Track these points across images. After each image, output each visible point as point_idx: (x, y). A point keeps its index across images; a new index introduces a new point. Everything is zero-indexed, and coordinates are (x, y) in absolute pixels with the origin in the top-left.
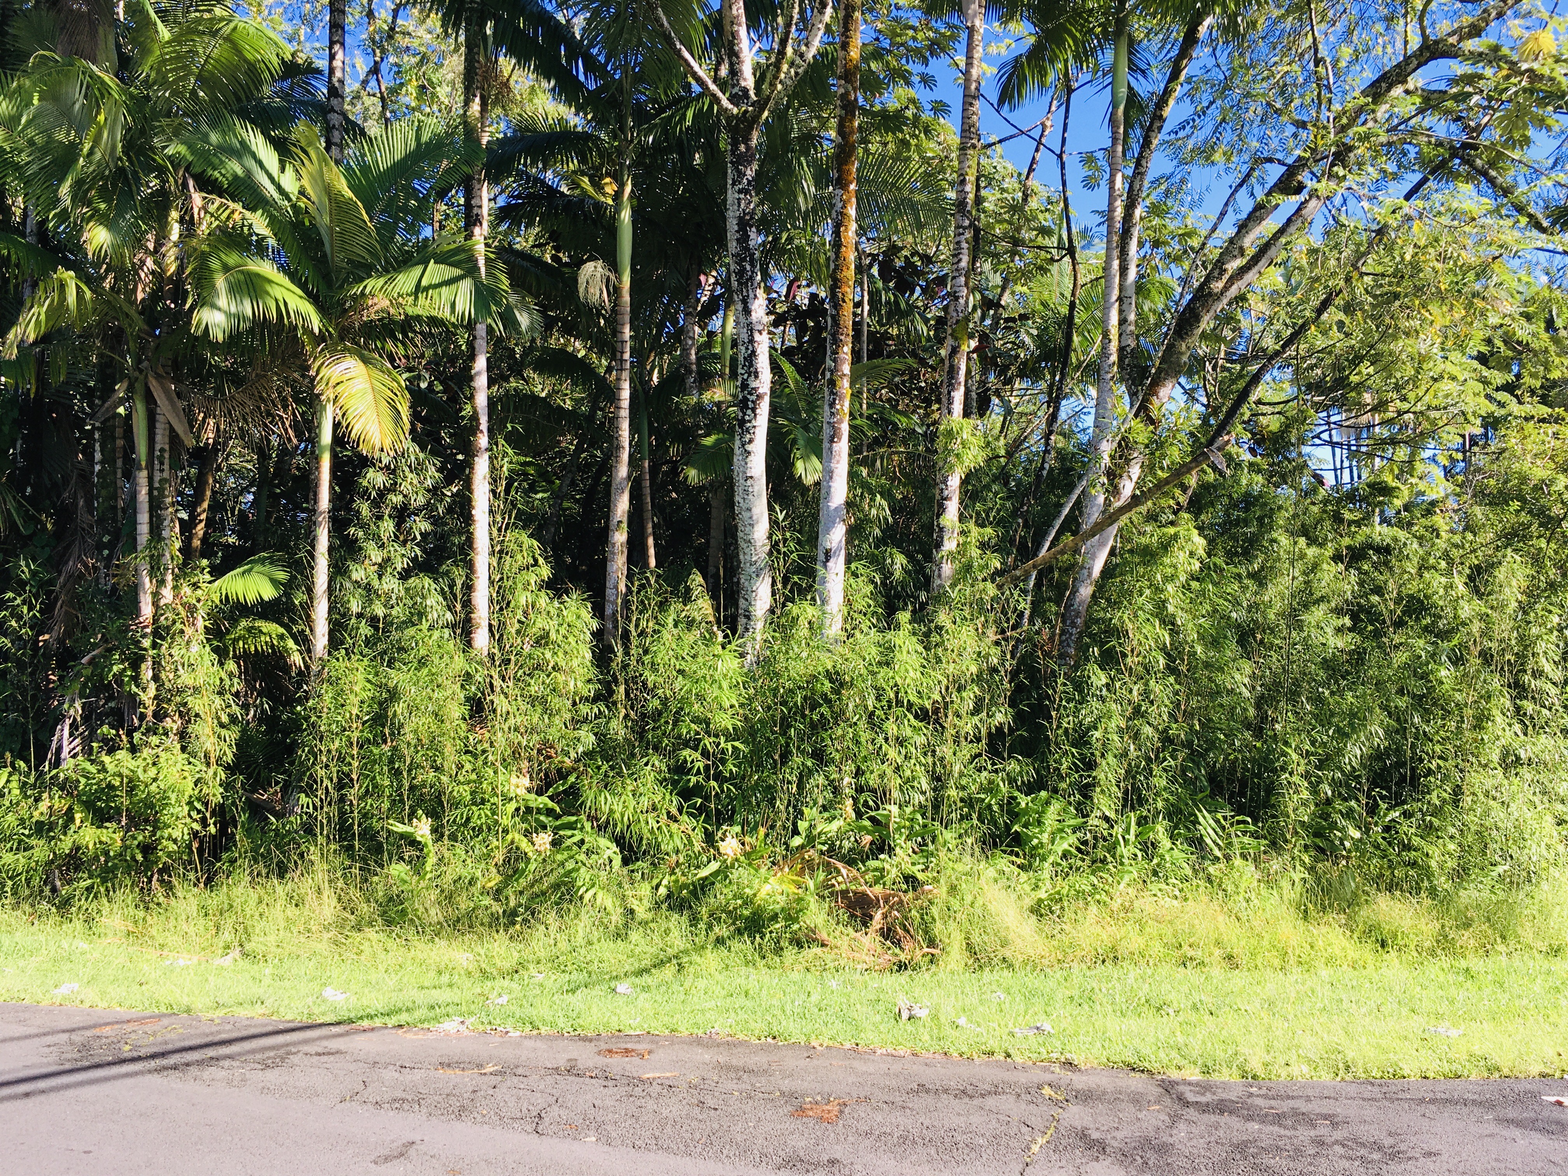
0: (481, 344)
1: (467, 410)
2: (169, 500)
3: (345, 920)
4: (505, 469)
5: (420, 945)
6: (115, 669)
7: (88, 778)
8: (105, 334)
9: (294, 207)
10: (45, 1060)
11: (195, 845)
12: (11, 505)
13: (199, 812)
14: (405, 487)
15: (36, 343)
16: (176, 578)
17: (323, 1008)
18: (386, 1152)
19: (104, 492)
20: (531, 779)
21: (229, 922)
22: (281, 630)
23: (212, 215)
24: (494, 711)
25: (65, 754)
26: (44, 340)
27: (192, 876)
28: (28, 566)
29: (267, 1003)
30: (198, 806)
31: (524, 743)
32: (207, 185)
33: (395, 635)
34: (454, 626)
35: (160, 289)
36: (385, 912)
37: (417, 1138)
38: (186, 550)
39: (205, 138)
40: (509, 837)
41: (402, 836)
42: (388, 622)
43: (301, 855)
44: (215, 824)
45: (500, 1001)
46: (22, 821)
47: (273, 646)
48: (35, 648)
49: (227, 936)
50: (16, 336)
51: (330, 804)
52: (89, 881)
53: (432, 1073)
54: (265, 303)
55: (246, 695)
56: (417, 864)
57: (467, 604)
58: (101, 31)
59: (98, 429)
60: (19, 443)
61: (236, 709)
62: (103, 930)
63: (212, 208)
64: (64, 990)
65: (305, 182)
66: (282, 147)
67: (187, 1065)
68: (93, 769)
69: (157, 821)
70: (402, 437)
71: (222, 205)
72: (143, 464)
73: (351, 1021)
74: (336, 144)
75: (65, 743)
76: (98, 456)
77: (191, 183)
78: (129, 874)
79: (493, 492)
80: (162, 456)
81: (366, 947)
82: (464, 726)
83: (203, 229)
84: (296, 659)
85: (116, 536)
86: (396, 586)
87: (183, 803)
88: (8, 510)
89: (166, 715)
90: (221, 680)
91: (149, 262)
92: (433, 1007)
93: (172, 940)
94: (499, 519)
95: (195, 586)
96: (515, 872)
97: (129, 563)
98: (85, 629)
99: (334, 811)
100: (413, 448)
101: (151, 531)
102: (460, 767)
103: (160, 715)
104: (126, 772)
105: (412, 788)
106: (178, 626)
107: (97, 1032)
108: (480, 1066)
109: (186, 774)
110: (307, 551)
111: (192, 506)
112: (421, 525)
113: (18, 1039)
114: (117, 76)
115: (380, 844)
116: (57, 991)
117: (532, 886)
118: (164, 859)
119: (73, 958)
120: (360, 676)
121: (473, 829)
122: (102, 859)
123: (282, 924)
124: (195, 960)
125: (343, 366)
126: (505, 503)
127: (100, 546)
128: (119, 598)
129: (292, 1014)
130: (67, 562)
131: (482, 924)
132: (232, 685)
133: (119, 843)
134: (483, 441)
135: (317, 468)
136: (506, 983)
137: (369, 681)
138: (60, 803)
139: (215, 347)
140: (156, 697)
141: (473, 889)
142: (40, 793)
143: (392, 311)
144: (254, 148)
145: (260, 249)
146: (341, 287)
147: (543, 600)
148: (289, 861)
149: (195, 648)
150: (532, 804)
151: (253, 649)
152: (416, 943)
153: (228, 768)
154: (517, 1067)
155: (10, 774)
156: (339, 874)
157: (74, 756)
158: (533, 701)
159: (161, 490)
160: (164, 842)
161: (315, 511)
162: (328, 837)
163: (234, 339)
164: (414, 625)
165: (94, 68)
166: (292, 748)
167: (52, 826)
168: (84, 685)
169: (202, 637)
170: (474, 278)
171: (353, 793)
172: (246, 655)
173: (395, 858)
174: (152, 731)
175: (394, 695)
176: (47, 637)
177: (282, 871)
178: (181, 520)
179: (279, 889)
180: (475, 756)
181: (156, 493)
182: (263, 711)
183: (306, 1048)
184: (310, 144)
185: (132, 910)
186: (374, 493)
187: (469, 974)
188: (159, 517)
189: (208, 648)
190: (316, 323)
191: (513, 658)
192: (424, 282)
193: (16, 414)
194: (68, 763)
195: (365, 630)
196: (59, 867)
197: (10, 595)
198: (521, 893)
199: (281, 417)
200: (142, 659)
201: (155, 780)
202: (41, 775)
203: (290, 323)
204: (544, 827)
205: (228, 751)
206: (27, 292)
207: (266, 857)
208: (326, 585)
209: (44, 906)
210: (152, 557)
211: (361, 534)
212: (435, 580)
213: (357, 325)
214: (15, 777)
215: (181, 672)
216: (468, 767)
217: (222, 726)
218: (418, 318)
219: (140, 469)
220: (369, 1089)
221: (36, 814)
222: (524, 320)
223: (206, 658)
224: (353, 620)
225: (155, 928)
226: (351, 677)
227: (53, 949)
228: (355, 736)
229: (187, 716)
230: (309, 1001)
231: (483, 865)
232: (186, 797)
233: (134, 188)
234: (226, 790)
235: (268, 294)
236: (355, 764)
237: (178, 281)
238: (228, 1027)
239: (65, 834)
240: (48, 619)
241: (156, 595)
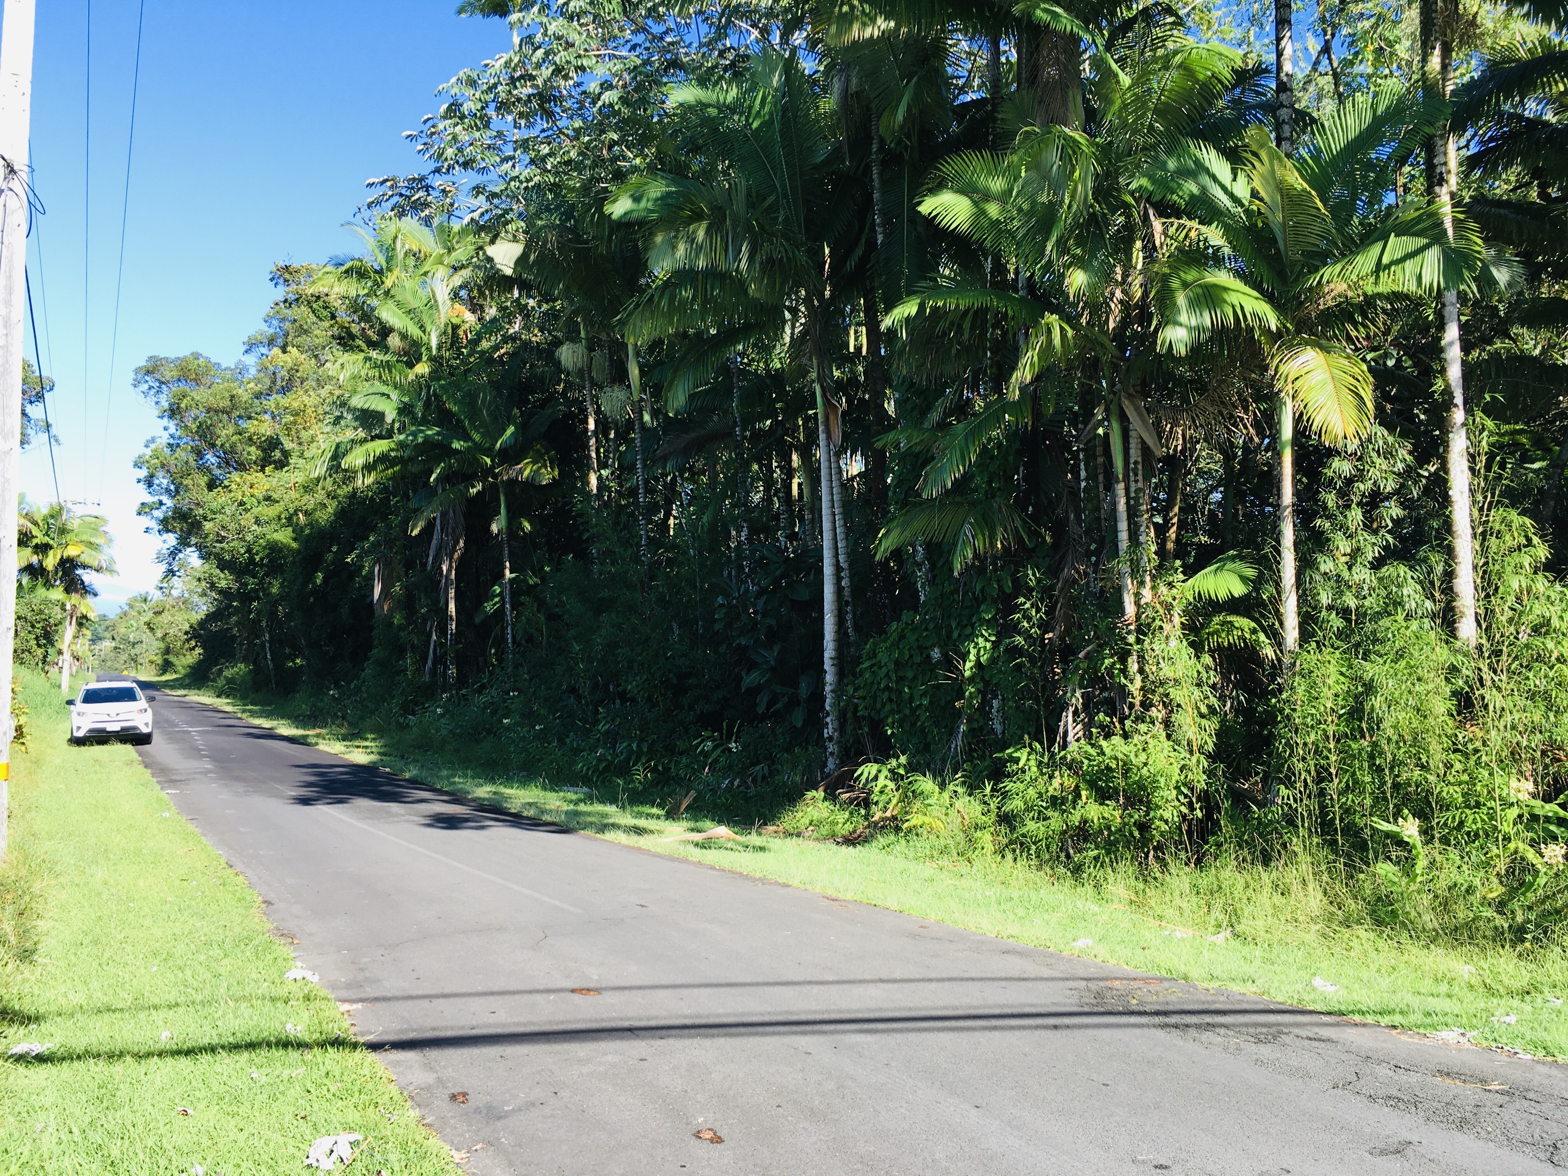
0: (1451, 311)
1: (1439, 385)
2: (1144, 507)
3: (1332, 914)
4: (1484, 443)
5: (1415, 950)
6: (1107, 661)
7: (1090, 760)
8: (1084, 365)
9: (1247, 211)
10: (1069, 1001)
11: (1184, 828)
12: (1018, 523)
13: (1186, 796)
14: (1374, 474)
15: (1031, 383)
16: (1153, 578)
17: (1312, 996)
18: (1382, 1145)
19: (1089, 506)
20: (1536, 783)
21: (1219, 902)
22: (1253, 624)
23: (1172, 238)
24: (1486, 707)
25: (1070, 738)
26: (1037, 379)
27: (1183, 855)
28: (1034, 574)
29: (1258, 982)
30: (1185, 790)
31: (1525, 743)
32: (1167, 210)
33: (1369, 627)
34: (1433, 616)
35: (1128, 315)
36: (1374, 911)
37: (1415, 1139)
38: (1161, 552)
39: (1163, 166)
40: (1512, 846)
41: (1387, 835)
42: (1362, 615)
43: (1284, 845)
44: (1201, 809)
45: (1507, 1019)
46: (1040, 795)
47: (1245, 640)
48: (1043, 645)
49: (1217, 914)
50: (1017, 379)
51: (1309, 796)
52: (1096, 852)
53: (1430, 1079)
54: (1222, 311)
55: (1223, 686)
56: (1407, 864)
57: (1449, 591)
58: (1071, 94)
59: (1082, 450)
60: (1022, 468)
61: (1213, 701)
62: (1109, 897)
63: (1172, 231)
64: (1080, 944)
65: (1257, 184)
66: (1234, 157)
67: (1187, 1026)
68: (1093, 752)
69: (1149, 802)
70: (1367, 423)
71: (1180, 226)
72: (1121, 477)
73: (1342, 1014)
74: (1286, 139)
75: (1070, 728)
76: (1083, 474)
77: (1151, 212)
78: (1129, 849)
79: (1472, 470)
80: (1136, 468)
81: (1355, 943)
82: (1450, 722)
83: (1163, 254)
84: (1269, 652)
85: (1101, 544)
86: (1367, 577)
87: (1171, 787)
88: (1016, 527)
89: (1152, 705)
90: (1198, 671)
91: (1118, 294)
92: (1429, 1014)
93: (1170, 913)
94: (1480, 498)
95: (1170, 585)
96: (1521, 885)
97: (1113, 568)
98: (1080, 628)
99: (1314, 804)
100: (1381, 431)
101: (1130, 538)
102: (1449, 766)
103: (1146, 705)
104: (1120, 756)
105: (1396, 786)
106: (1158, 623)
107: (1109, 984)
108: (1483, 1081)
109: (1172, 760)
110: (1272, 547)
111: (1165, 510)
112: (1393, 510)
113: (1046, 979)
114: (1085, 131)
115: (1365, 842)
116: (1074, 944)
117: (1543, 902)
118: (1158, 837)
119: (1086, 917)
120: (1332, 669)
121: (1468, 834)
122: (1106, 833)
123: (1270, 911)
124: (1191, 935)
125: (1302, 358)
126: (1486, 478)
127: (1089, 554)
128: (1107, 599)
129: (1282, 996)
130: (1063, 570)
131: (1484, 937)
132: (1209, 678)
133: (1119, 820)
134: (1458, 416)
135: (1280, 464)
136: (1516, 1002)
137: (1342, 674)
138: (1070, 782)
139: (1179, 360)
140: (1142, 689)
141: (1471, 898)
142: (1053, 771)
143: (1350, 294)
144: (1207, 164)
145: (1217, 260)
146: (1297, 280)
147: (1541, 584)
148: (1273, 850)
149: (1174, 643)
150: (1537, 811)
151: (1226, 644)
152: (1409, 947)
153: (1209, 756)
154: (1528, 1090)
155: (1029, 754)
156: (1324, 868)
157: (1078, 740)
158: (1532, 696)
159: (1136, 499)
160: (1157, 823)
161: (1279, 506)
162: (1310, 830)
163: (1196, 350)
164: (1390, 615)
165: (1066, 130)
166: (1269, 740)
167: (1064, 800)
168: (1082, 677)
169: (1179, 633)
170: (1441, 245)
171: (1333, 787)
172: (1220, 647)
173: (1381, 857)
174: (1140, 719)
175: (1370, 688)
176: (1051, 635)
177: (1266, 860)
178: (1156, 525)
179: (1264, 876)
180: (1466, 756)
181: (1132, 502)
182: (1240, 702)
183: (1296, 1031)
184: (1262, 146)
185: (1133, 882)
186: (1339, 483)
187: (1471, 987)
188: (1136, 523)
189: (1185, 643)
190: (1273, 321)
191: (1504, 649)
192: (1385, 260)
193: (1017, 445)
194: (1073, 746)
195: (1337, 622)
196: (1071, 837)
197: (1022, 600)
198: (1530, 908)
199: (1242, 419)
200: (1128, 653)
201: (1145, 764)
202: (1052, 756)
203: (1247, 326)
204: (1555, 838)
205: (1209, 741)
206: (1022, 339)
207: (1250, 844)
208: (1293, 580)
209: (1061, 870)
210: (1131, 560)
211: (1327, 525)
212: (1411, 568)
213: (1313, 314)
214: (1033, 757)
215: (1162, 665)
216: (1458, 766)
217: (1202, 716)
218: (1379, 296)
219: (1118, 482)
220: (1362, 1082)
221: (1051, 789)
222: (1501, 276)
223: (1184, 651)
224: (1324, 613)
225: (1154, 900)
226: (1323, 670)
227: (1070, 907)
228: (1331, 729)
229: (1170, 706)
230: (1299, 987)
231: (1482, 873)
232: (1174, 782)
233: (1104, 230)
234: (1209, 778)
235: (1225, 302)
236: (1333, 758)
237: (1143, 305)
238: (1222, 999)
239: (1074, 808)
240: (1052, 619)
241: (1138, 595)
